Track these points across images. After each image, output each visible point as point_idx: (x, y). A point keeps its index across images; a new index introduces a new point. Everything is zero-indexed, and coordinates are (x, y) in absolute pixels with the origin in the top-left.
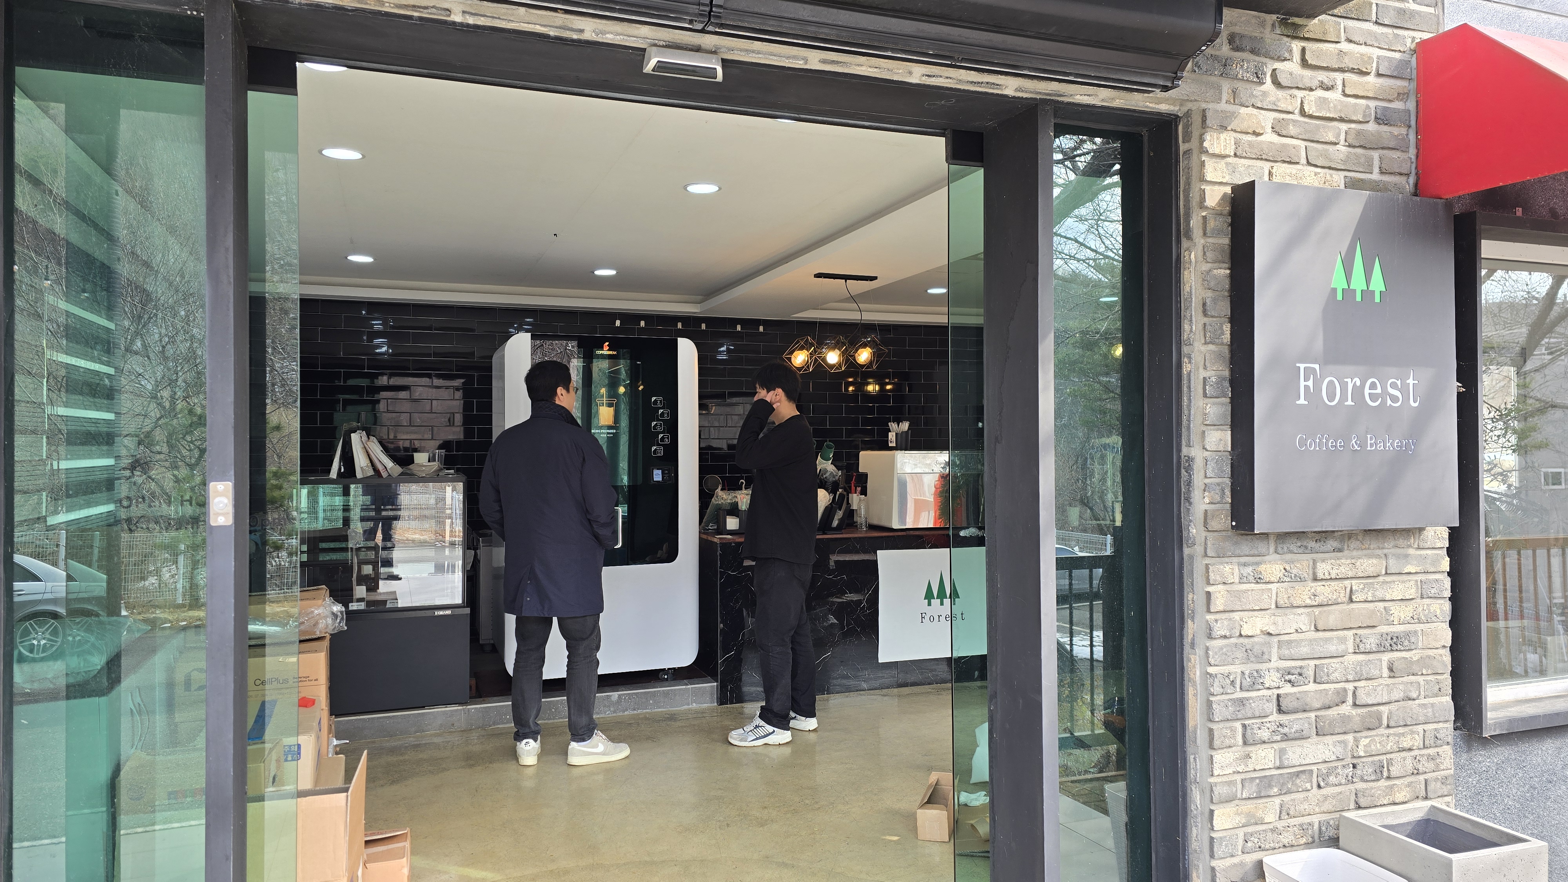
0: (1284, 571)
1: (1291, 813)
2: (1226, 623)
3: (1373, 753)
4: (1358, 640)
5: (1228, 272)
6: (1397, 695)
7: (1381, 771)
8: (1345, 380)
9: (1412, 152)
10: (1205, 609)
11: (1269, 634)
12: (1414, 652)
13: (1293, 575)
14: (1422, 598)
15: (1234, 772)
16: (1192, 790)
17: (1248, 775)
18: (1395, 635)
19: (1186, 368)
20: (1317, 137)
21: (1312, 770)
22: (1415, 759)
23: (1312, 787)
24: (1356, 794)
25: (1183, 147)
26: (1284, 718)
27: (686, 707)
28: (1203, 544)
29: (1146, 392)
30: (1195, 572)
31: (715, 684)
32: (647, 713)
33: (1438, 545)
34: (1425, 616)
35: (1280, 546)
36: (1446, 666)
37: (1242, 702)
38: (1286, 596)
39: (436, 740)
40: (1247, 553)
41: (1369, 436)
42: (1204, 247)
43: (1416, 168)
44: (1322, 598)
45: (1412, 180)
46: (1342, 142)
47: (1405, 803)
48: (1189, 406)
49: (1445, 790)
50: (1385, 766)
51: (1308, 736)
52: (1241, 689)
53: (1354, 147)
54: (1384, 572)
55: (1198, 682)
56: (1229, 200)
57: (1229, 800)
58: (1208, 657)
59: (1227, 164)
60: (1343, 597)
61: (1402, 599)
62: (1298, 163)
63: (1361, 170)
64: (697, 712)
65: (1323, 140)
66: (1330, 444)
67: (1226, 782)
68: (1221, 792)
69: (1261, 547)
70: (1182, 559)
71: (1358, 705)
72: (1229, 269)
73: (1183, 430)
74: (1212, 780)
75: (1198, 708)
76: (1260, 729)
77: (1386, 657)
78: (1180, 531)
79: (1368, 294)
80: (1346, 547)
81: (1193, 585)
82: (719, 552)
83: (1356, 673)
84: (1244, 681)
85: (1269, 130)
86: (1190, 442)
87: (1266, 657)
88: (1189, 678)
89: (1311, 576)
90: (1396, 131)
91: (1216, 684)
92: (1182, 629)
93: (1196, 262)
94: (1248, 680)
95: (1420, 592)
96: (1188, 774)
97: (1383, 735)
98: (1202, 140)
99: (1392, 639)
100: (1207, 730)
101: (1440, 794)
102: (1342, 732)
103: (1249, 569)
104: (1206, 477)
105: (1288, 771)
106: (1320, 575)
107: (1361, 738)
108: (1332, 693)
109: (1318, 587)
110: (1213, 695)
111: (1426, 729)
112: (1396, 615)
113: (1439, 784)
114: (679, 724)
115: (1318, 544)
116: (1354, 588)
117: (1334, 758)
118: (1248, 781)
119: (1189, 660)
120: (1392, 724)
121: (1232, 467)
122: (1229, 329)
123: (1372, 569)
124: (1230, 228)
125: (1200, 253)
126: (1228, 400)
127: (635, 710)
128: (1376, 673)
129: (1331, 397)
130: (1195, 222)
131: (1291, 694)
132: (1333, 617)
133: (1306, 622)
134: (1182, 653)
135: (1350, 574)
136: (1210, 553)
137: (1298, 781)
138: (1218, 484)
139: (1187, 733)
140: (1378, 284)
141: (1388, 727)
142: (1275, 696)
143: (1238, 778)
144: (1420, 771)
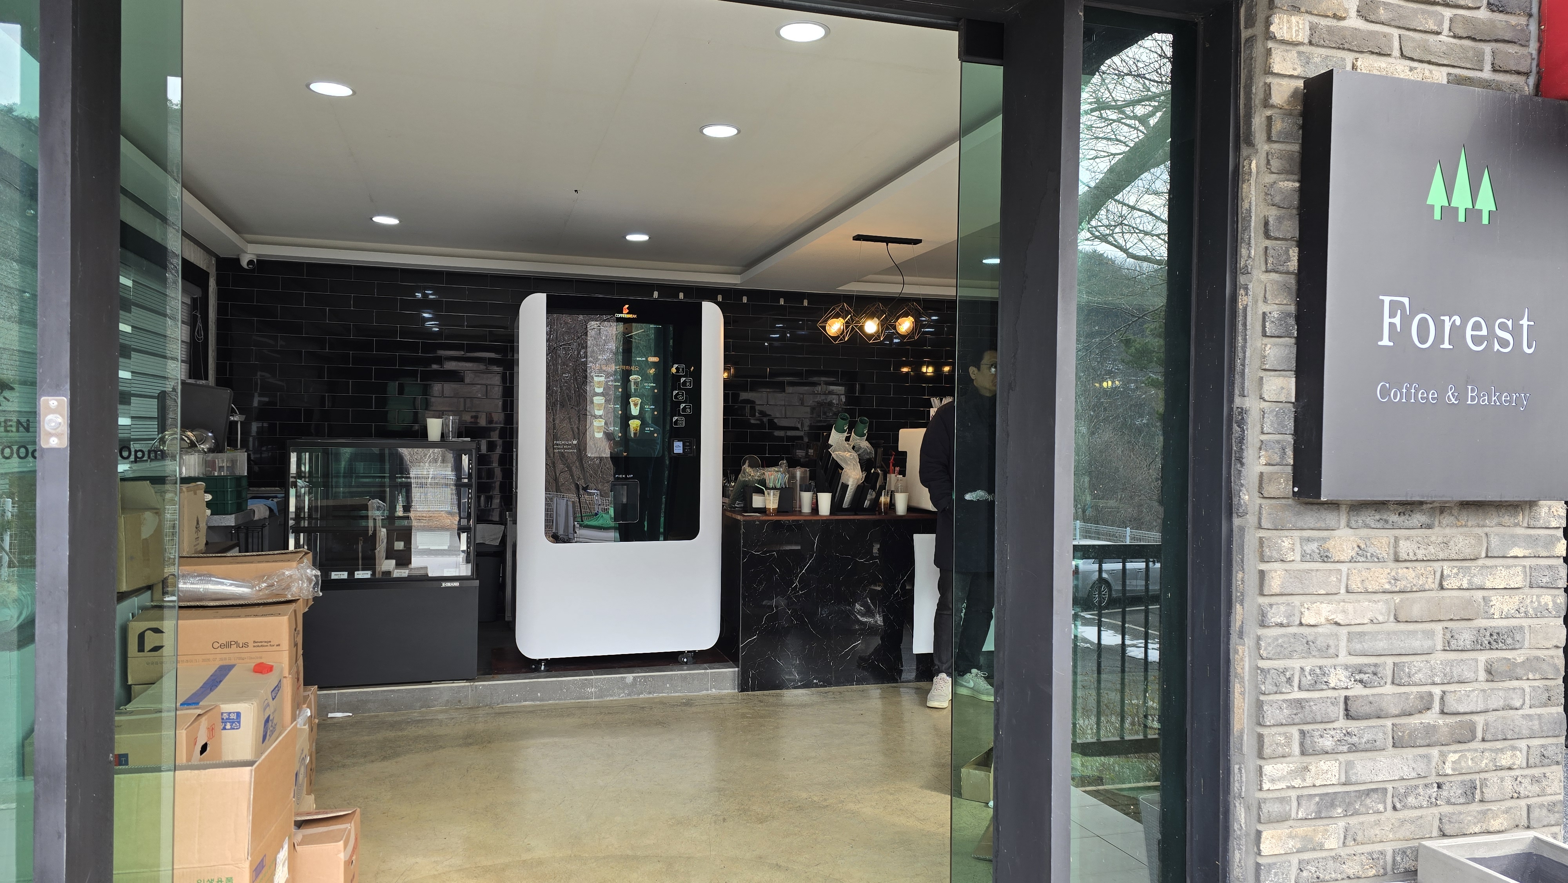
0: (1357, 549)
1: (1359, 838)
2: (1283, 608)
3: (1463, 771)
4: (1448, 636)
5: (1297, 185)
6: (1496, 702)
7: (1470, 792)
8: (1442, 318)
9: (1533, 47)
10: (1257, 592)
11: (1338, 624)
12: (1519, 652)
13: (1369, 555)
14: (1531, 587)
15: (1288, 787)
16: (1235, 806)
17: (1306, 792)
18: (1496, 631)
19: (1243, 300)
20: (1415, 24)
21: (1386, 789)
22: (1516, 780)
23: (1385, 808)
24: (1440, 819)
25: (1245, 34)
26: (1352, 725)
27: (704, 692)
28: (1257, 513)
29: (1193, 333)
30: (1246, 547)
31: (737, 669)
32: (663, 697)
33: (1554, 524)
34: (1534, 609)
35: (1353, 519)
36: (1558, 670)
37: (1299, 704)
38: (1359, 579)
39: (441, 717)
40: (1312, 526)
41: (1470, 387)
42: (1267, 154)
43: (1538, 65)
44: (1404, 583)
45: (1532, 80)
46: (1446, 31)
47: (1499, 832)
48: (1244, 347)
49: (1553, 819)
50: (1478, 787)
51: (1382, 747)
52: (1299, 688)
53: (1461, 38)
54: (1483, 555)
55: (1246, 678)
56: (1300, 97)
57: (1283, 819)
58: (1259, 649)
59: (1299, 53)
60: (1432, 583)
61: (1505, 588)
62: (1389, 55)
63: (1468, 66)
64: (715, 698)
65: (1421, 28)
66: (1420, 396)
67: (1277, 798)
68: (1271, 810)
69: (1330, 518)
70: (1231, 531)
71: (1447, 714)
72: (1299, 181)
73: (1237, 376)
74: (1260, 795)
75: (1246, 709)
76: (1322, 737)
77: (1483, 657)
78: (1230, 498)
79: (1473, 214)
80: (1437, 523)
81: (1243, 562)
82: (743, 530)
83: (1445, 675)
84: (1303, 679)
85: (1353, 13)
86: (1243, 390)
87: (1332, 651)
88: (1236, 673)
89: (1392, 557)
90: (1513, 20)
91: (1269, 681)
92: (1229, 614)
93: (1258, 173)
94: (1309, 678)
95: (1528, 580)
96: (1231, 787)
97: (1476, 750)
98: (1268, 23)
99: (1491, 635)
100: (1255, 736)
101: (1545, 823)
102: (1425, 744)
103: (1314, 546)
104: (1263, 433)
105: (1357, 788)
106: (1403, 555)
107: (1449, 752)
108: (1415, 698)
109: (1402, 571)
110: (1264, 694)
111: (1530, 745)
112: (1498, 605)
113: (1544, 812)
114: (694, 709)
115: (1402, 518)
116: (1445, 573)
117: (1414, 775)
118: (1305, 798)
119: (1237, 652)
120: (1489, 736)
121: (1295, 421)
122: (1296, 254)
123: (1468, 551)
124: (1301, 132)
125: (1263, 162)
126: (1293, 341)
127: (650, 693)
128: (1468, 675)
129: (1423, 339)
130: (1258, 122)
131: (1362, 697)
132: (1417, 607)
133: (1384, 611)
134: (1228, 644)
135: (1441, 556)
136: (1265, 524)
137: (1368, 801)
138: (1278, 442)
139: (1231, 738)
140: (1486, 202)
141: (1483, 740)
142: (1342, 699)
143: (1293, 794)
144: (1522, 795)
